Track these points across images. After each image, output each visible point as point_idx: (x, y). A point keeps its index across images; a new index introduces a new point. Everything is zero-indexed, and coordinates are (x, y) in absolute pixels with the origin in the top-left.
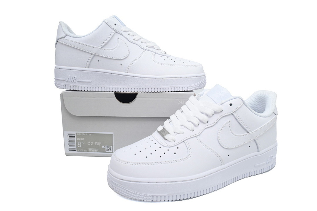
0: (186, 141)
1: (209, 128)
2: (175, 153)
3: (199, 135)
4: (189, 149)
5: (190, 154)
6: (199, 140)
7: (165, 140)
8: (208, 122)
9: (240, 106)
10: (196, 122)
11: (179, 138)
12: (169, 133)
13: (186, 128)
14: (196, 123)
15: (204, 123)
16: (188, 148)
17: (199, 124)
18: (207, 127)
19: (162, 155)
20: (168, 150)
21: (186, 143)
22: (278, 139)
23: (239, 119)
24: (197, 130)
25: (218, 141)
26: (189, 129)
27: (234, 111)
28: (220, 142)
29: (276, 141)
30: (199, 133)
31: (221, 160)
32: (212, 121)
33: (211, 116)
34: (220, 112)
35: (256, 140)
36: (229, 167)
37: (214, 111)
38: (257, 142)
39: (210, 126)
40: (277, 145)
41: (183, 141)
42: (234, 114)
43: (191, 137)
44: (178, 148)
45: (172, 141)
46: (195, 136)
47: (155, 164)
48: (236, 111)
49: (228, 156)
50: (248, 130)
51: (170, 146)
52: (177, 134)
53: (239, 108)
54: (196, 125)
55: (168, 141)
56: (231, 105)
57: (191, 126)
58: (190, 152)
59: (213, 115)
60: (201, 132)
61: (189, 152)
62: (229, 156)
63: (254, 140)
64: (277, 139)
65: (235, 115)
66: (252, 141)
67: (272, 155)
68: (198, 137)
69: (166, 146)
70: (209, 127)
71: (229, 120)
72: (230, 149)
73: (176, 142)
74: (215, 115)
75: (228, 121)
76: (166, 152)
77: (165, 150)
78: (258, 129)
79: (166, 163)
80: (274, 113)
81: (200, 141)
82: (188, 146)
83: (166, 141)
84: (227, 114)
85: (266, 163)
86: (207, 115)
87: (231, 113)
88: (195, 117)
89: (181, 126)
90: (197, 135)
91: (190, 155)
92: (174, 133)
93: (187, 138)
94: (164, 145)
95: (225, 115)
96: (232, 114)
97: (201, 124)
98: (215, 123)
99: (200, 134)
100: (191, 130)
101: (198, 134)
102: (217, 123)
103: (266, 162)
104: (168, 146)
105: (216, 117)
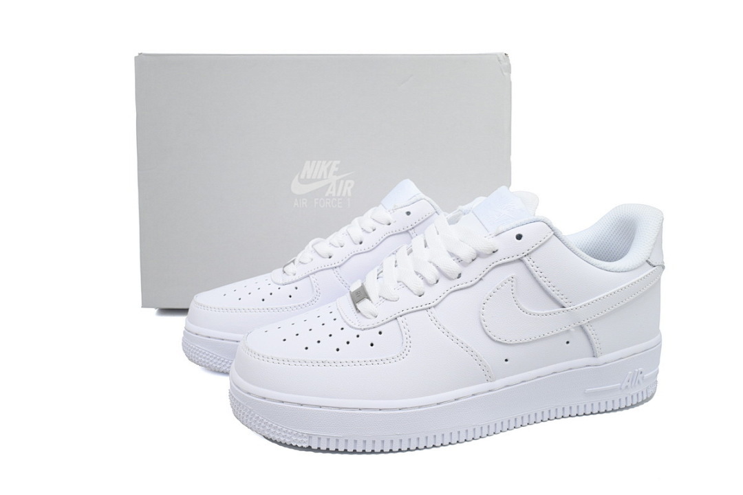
0: (403, 317)
1: (461, 291)
2: (372, 345)
3: (434, 307)
4: (405, 336)
5: (407, 350)
6: (433, 319)
7: (356, 313)
8: (459, 276)
9: (544, 241)
10: (431, 274)
11: (385, 311)
12: (368, 298)
13: (405, 288)
14: (431, 279)
15: (450, 279)
16: (404, 334)
17: (437, 281)
18: (457, 288)
19: (343, 346)
20: (358, 336)
21: (401, 323)
22: (664, 327)
23: (539, 273)
24: (431, 295)
25: (481, 323)
26: (412, 291)
27: (528, 252)
28: (485, 327)
29: (658, 332)
30: (436, 302)
31: (484, 368)
32: (470, 274)
33: (468, 262)
34: (491, 254)
35: (587, 328)
36: (508, 388)
37: (476, 251)
38: (590, 332)
39: (464, 285)
40: (661, 342)
41: (394, 316)
42: (525, 259)
43: (415, 309)
44: (380, 333)
45: (371, 316)
46: (424, 307)
47: (322, 364)
48: (531, 253)
49: (506, 360)
50: (562, 302)
51: (363, 328)
52: (383, 300)
53: (540, 246)
54: (430, 283)
55: (362, 315)
56: (519, 237)
57: (419, 284)
58: (409, 344)
59: (473, 260)
60: (440, 299)
61: (405, 344)
62: (507, 362)
63: (581, 327)
64: (662, 328)
65: (529, 263)
66: (573, 330)
67: (640, 369)
68: (433, 309)
69: (356, 326)
70: (461, 289)
71: (513, 274)
72: (510, 344)
73: (379, 320)
74: (478, 261)
75: (509, 276)
76: (353, 339)
77: (350, 334)
78: (592, 300)
79: (347, 364)
80: (647, 261)
81: (434, 321)
82: (403, 330)
83: (358, 315)
84: (507, 260)
85: (621, 389)
86: (460, 261)
87: (518, 257)
88: (431, 264)
89: (398, 282)
90: (428, 306)
91: (407, 352)
92: (380, 297)
93: (405, 311)
94: (352, 324)
95: (503, 261)
96: (520, 260)
97: (442, 281)
98: (477, 279)
99: (438, 304)
100: (416, 293)
101: (432, 304)
102: (481, 279)
103: (619, 384)
104: (359, 327)
105: (481, 265)
